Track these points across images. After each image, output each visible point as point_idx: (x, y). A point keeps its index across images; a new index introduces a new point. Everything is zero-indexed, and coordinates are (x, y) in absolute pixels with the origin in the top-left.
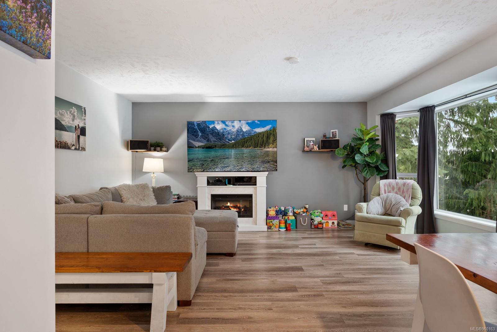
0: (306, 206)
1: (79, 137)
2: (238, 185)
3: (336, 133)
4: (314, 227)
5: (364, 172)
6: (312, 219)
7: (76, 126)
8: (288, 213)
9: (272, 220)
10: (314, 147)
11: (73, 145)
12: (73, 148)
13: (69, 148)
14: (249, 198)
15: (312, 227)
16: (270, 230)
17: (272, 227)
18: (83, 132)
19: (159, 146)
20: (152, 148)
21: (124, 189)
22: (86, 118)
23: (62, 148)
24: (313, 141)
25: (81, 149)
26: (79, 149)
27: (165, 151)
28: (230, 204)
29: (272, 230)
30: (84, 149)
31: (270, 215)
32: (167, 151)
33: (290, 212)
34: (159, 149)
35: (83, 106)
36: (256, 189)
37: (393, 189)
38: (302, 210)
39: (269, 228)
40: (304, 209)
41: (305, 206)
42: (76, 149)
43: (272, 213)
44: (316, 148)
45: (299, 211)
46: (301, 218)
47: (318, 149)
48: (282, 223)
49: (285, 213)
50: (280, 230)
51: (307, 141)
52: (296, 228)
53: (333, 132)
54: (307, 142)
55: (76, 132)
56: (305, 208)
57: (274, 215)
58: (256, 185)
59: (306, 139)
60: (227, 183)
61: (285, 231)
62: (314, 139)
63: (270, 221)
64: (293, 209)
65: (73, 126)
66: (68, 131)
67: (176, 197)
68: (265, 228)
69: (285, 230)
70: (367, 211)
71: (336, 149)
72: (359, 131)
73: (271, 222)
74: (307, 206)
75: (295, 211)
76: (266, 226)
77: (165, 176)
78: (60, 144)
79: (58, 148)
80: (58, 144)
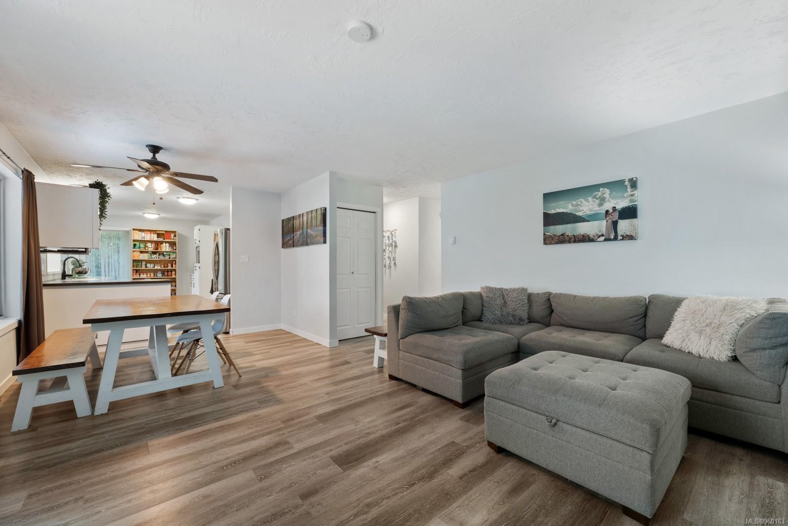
1: (615, 224)
7: (607, 211)
11: (603, 235)
12: (602, 238)
13: (591, 240)
18: (628, 213)
22: (637, 192)
23: (578, 242)
25: (620, 238)
26: (616, 238)
30: (629, 237)
35: (628, 177)
42: (606, 240)
55: (608, 218)
65: (599, 212)
66: (589, 221)
78: (574, 238)
79: (570, 242)
80: (570, 239)
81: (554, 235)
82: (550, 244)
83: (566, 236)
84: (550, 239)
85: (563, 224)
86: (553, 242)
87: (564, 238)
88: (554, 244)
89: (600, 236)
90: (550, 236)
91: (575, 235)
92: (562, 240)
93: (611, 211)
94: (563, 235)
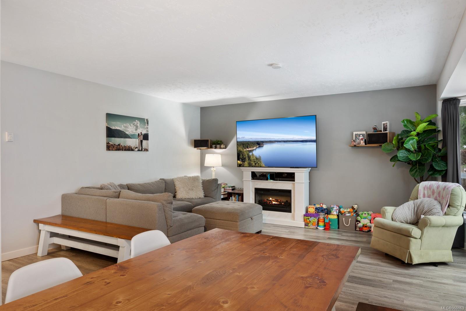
0: (355, 205)
1: (141, 141)
2: (279, 180)
3: (387, 126)
4: (359, 230)
5: (412, 171)
6: (357, 221)
7: (139, 134)
8: (332, 211)
9: (309, 218)
10: (360, 142)
11: (137, 148)
12: (137, 149)
13: (132, 150)
14: (288, 193)
15: (357, 230)
16: (307, 227)
17: (309, 225)
18: (146, 137)
19: (219, 144)
20: (214, 146)
21: (178, 181)
22: (149, 127)
23: (127, 150)
24: (363, 135)
25: (143, 150)
26: (142, 150)
27: (224, 148)
28: (272, 199)
29: (309, 227)
30: (146, 150)
31: (309, 212)
32: (226, 148)
33: (334, 210)
34: (218, 146)
35: (146, 118)
36: (294, 184)
37: (433, 193)
38: (349, 210)
39: (306, 225)
40: (351, 209)
41: (353, 206)
42: (139, 150)
43: (312, 210)
44: (362, 143)
45: (345, 211)
46: (344, 219)
47: (364, 144)
48: (320, 221)
49: (328, 212)
50: (318, 228)
51: (356, 134)
52: (338, 228)
53: (384, 124)
54: (355, 136)
55: (139, 138)
56: (353, 208)
57: (314, 212)
58: (294, 181)
59: (354, 133)
60: (269, 178)
61: (324, 230)
62: (364, 133)
63: (307, 218)
64: (340, 208)
65: (136, 134)
66: (131, 138)
67: (231, 188)
68: (302, 224)
69: (323, 228)
70: (393, 216)
71: (383, 143)
72: (409, 123)
73: (309, 219)
74: (356, 207)
75: (341, 210)
76: (304, 223)
77: (223, 170)
78: (125, 147)
79: (123, 150)
80: (123, 148)
81: (114, 145)
82: (112, 150)
83: (120, 146)
84: (112, 147)
85: (119, 138)
86: (114, 149)
87: (120, 147)
88: (114, 150)
89: (136, 148)
90: (112, 145)
91: (125, 146)
92: (119, 148)
93: (140, 134)
94: (119, 145)
